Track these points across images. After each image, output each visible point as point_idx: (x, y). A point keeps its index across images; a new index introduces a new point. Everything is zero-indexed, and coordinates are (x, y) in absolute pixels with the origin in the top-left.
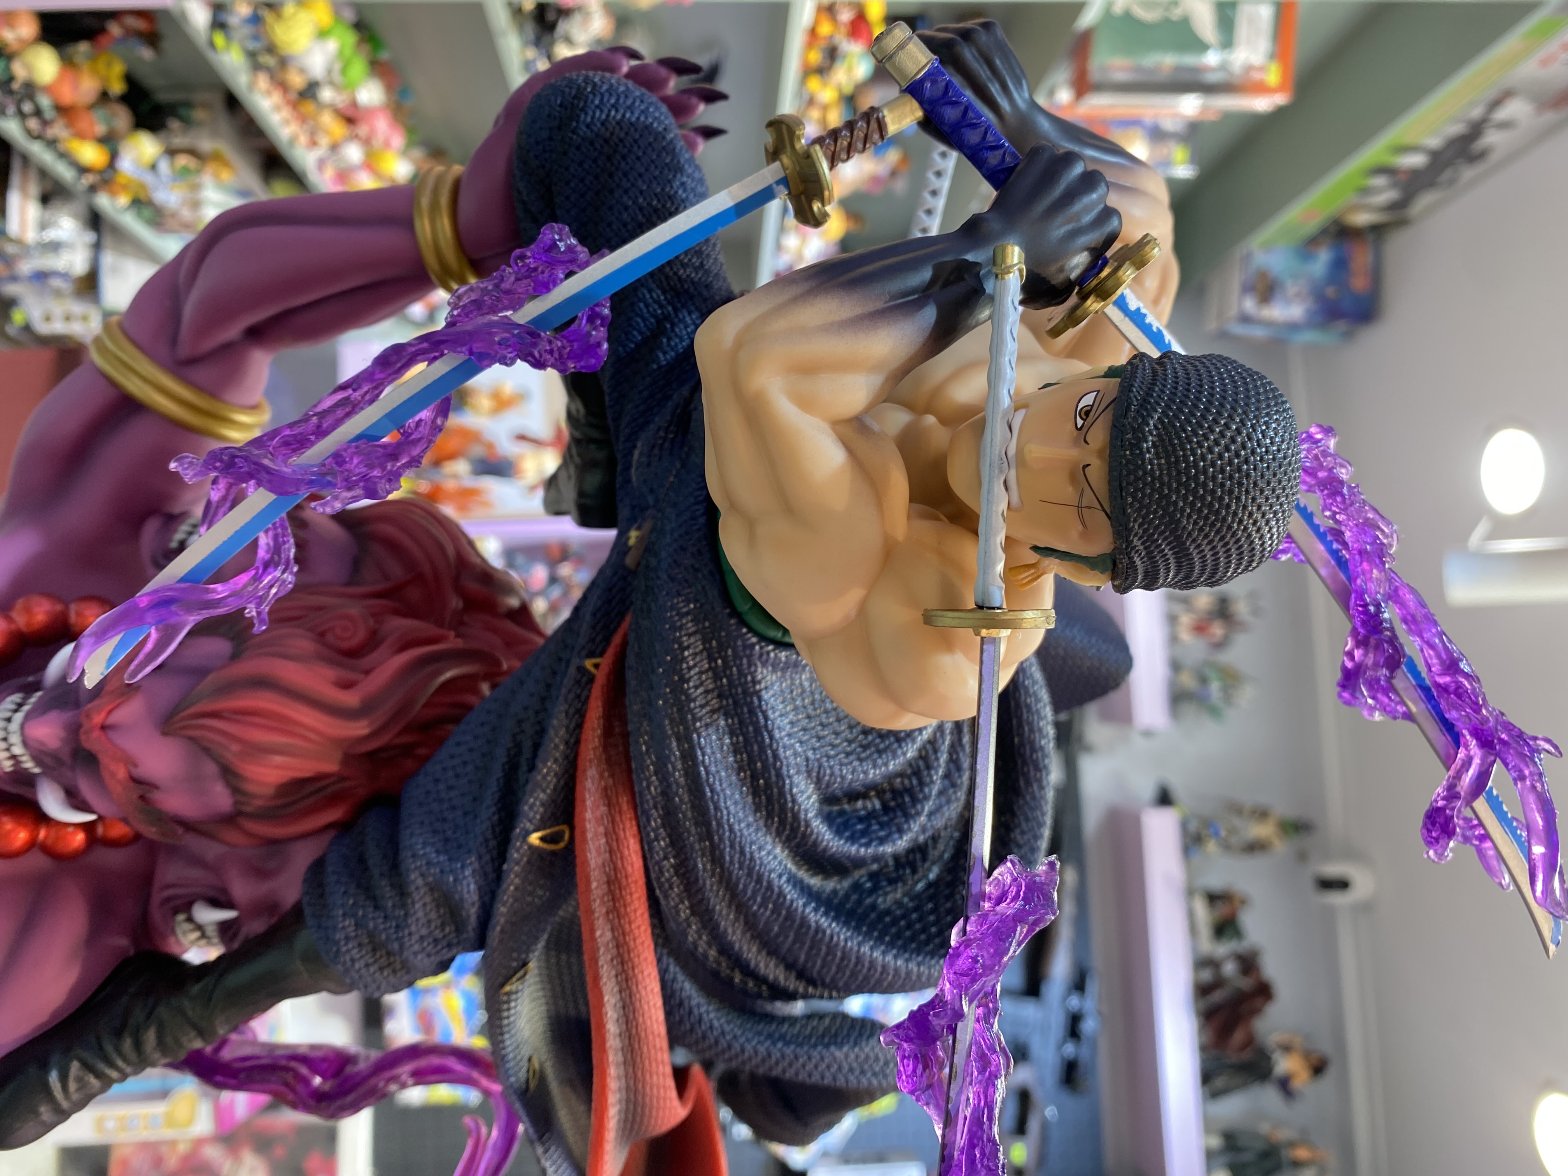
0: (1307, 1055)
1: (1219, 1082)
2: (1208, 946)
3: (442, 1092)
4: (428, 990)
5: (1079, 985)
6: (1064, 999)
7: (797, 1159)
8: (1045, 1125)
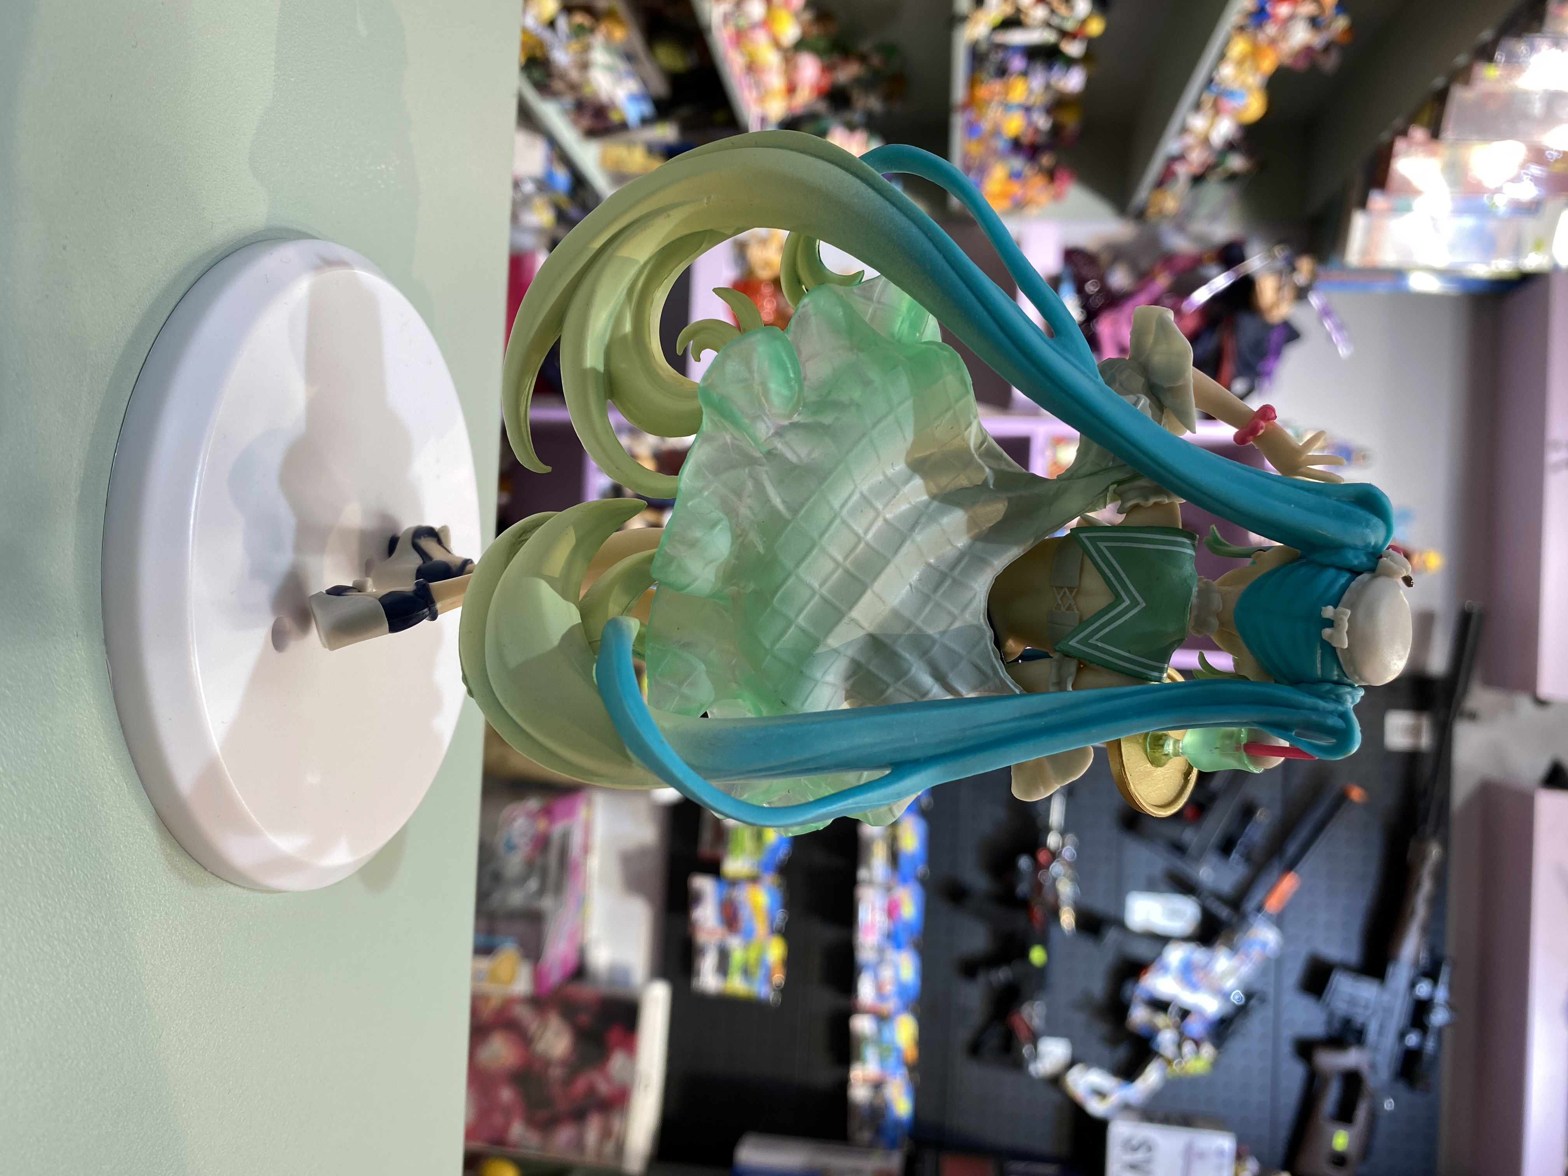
3: (737, 985)
4: (734, 883)
5: (1431, 973)
6: (1413, 985)
7: (1096, 1107)
8: (1374, 1116)
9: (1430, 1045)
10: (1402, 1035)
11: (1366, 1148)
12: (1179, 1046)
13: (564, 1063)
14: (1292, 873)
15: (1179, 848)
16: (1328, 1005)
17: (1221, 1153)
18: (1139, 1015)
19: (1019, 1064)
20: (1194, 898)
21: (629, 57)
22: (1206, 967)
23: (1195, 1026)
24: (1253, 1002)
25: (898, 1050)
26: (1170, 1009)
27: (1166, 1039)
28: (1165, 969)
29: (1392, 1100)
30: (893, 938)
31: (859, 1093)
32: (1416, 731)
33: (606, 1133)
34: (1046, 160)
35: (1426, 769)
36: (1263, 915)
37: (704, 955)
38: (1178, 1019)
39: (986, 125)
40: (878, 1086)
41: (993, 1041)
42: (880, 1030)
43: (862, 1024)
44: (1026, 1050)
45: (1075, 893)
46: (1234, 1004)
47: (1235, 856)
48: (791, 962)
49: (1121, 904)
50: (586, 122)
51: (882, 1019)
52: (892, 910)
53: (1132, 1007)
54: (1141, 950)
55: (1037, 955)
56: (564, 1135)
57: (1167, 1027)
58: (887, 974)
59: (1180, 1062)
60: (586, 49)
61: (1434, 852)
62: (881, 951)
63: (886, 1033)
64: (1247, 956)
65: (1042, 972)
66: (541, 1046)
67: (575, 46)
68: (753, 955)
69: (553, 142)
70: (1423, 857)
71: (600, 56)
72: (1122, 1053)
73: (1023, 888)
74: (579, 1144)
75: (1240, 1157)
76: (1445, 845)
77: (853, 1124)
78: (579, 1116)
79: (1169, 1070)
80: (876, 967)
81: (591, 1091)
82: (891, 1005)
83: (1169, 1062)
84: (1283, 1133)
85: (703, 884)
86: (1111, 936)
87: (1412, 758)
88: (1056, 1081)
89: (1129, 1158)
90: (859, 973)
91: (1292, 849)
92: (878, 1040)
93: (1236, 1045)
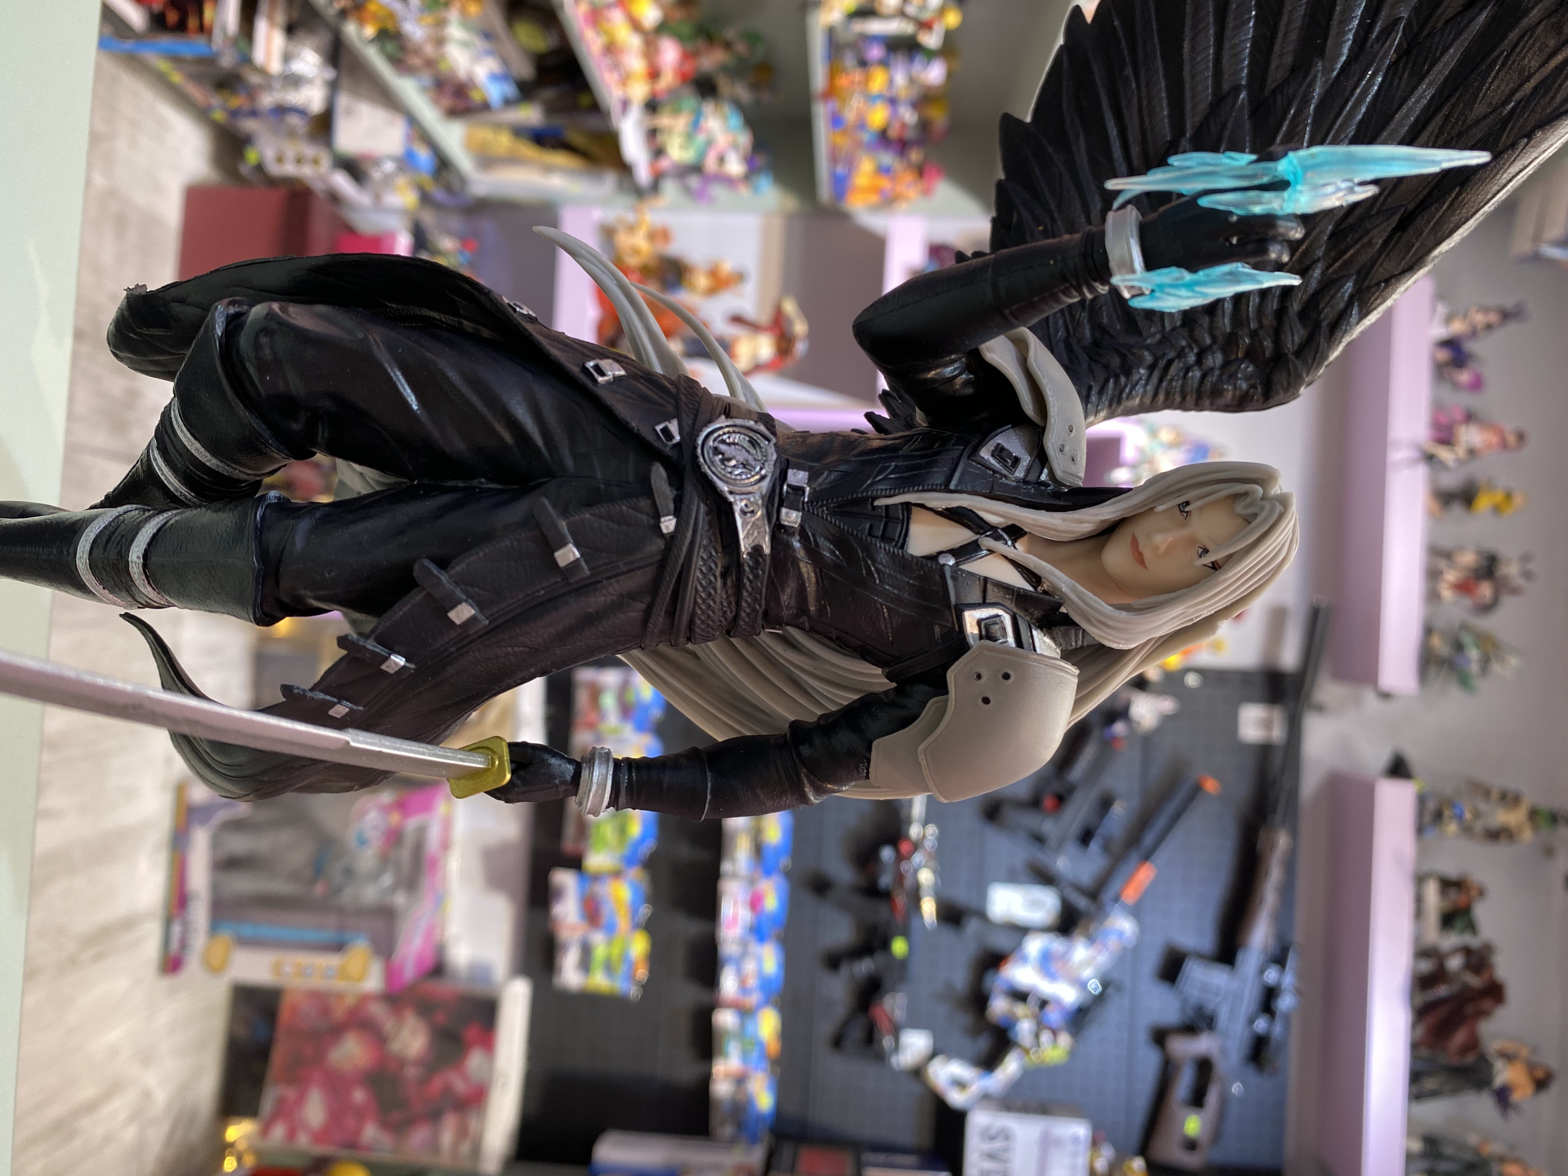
0: (1531, 1067)
1: (1430, 1084)
2: (1433, 935)
3: (599, 981)
4: (597, 877)
5: (1279, 959)
6: (1262, 971)
7: (956, 1098)
8: (1225, 1100)
9: (1277, 1029)
10: (1251, 1021)
11: (1217, 1133)
12: (1037, 1036)
13: (420, 1062)
14: (1148, 863)
15: (1039, 839)
16: (1181, 992)
17: (1076, 1140)
18: (999, 1006)
19: (881, 1058)
20: (1054, 889)
21: (488, 35)
22: (1064, 957)
23: (1054, 1016)
24: (1110, 991)
25: (761, 1045)
26: (1029, 999)
27: (1025, 1028)
28: (1024, 959)
29: (1240, 1084)
30: (758, 932)
31: (721, 1088)
32: (1267, 724)
33: (462, 1132)
34: (915, 155)
35: (1277, 761)
36: (1120, 905)
37: (566, 951)
38: (1037, 1009)
39: (850, 115)
40: (740, 1080)
41: (856, 1034)
42: (743, 1025)
43: (725, 1019)
44: (887, 1042)
45: (936, 883)
46: (1090, 992)
47: (1094, 846)
48: (655, 957)
49: (983, 896)
50: (447, 101)
51: (745, 1013)
52: (755, 902)
53: (992, 997)
54: (1000, 942)
55: (899, 947)
56: (419, 1136)
57: (1026, 1016)
58: (750, 967)
59: (1037, 1052)
60: (441, 23)
61: (1283, 840)
62: (744, 943)
63: (750, 1028)
64: (1105, 945)
65: (903, 964)
66: (396, 1046)
67: (429, 19)
68: (616, 951)
69: (412, 121)
70: (1272, 846)
71: (455, 31)
72: (984, 1043)
73: (885, 880)
74: (434, 1145)
75: (1095, 1143)
76: (1294, 833)
77: (715, 1119)
78: (434, 1116)
79: (1026, 1059)
80: (738, 962)
81: (447, 1090)
82: (754, 999)
83: (1026, 1051)
84: (1139, 1118)
85: (564, 879)
86: (972, 926)
87: (1264, 750)
88: (918, 1073)
89: (987, 1147)
90: (722, 967)
91: (1149, 839)
92: (742, 1034)
93: (1094, 1033)
